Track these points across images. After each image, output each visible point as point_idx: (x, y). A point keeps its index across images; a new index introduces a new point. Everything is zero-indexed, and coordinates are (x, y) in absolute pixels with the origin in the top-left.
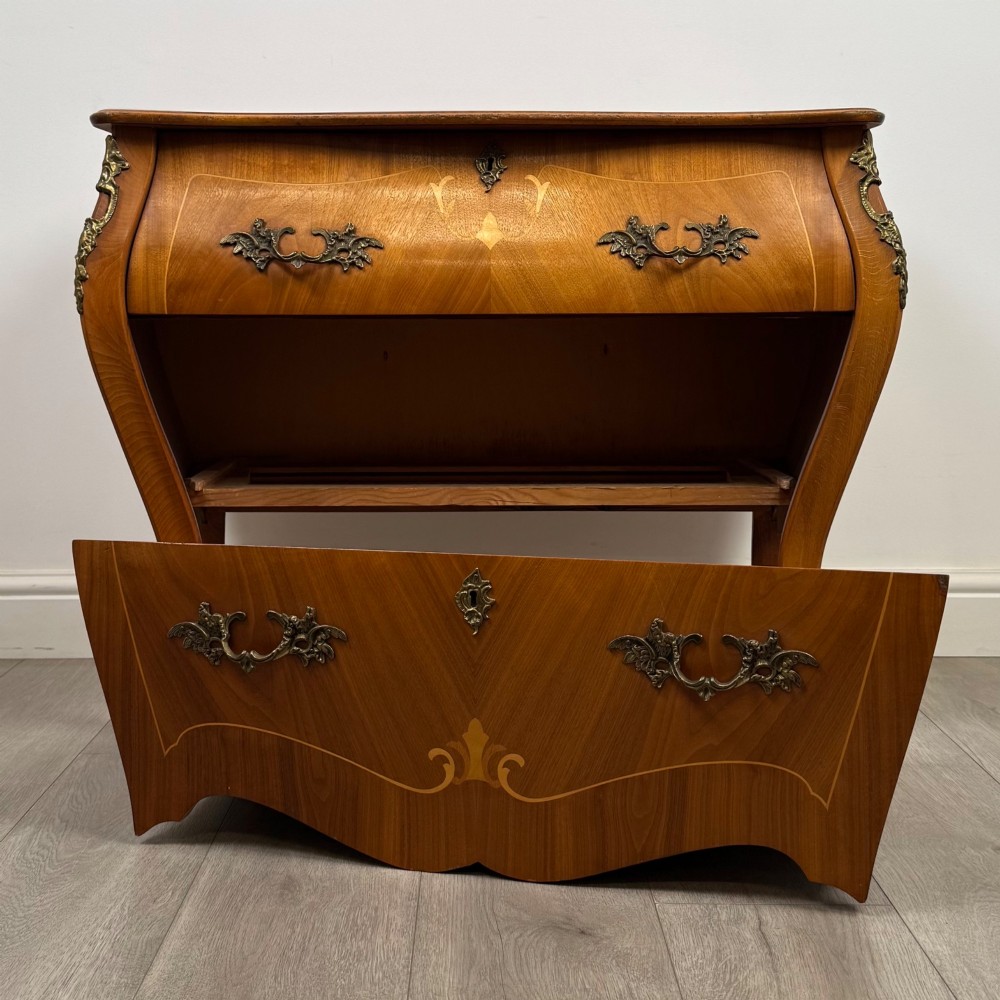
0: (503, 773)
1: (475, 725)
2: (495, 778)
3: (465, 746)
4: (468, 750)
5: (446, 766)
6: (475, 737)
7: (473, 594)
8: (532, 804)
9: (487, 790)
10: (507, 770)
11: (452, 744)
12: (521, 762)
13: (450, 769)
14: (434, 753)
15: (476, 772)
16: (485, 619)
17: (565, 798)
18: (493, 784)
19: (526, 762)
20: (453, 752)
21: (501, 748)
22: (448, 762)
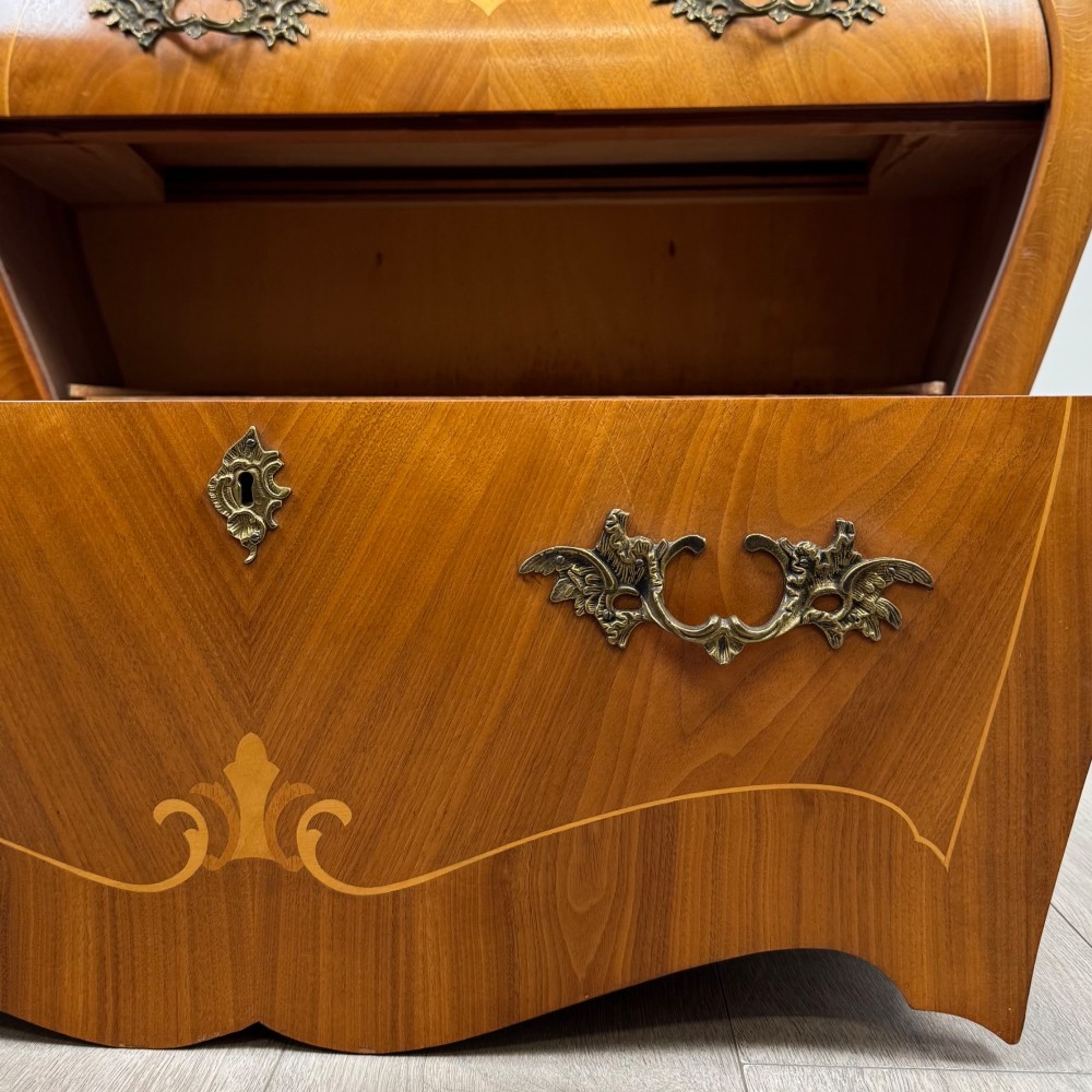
0: (307, 840)
1: (250, 748)
2: (292, 851)
3: (231, 793)
4: (235, 800)
5: (189, 834)
6: (252, 773)
7: (246, 479)
8: (365, 898)
9: (274, 878)
10: (316, 834)
11: (203, 788)
12: (341, 811)
13: (198, 841)
14: (165, 809)
15: (252, 842)
16: (270, 529)
17: (434, 882)
18: (287, 863)
19: (355, 813)
20: (205, 805)
21: (304, 789)
22: (195, 826)
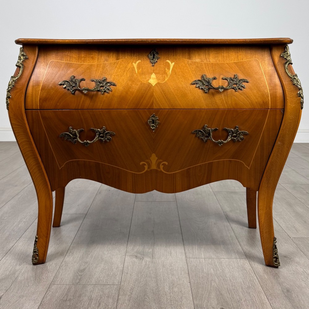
0: (161, 167)
1: (154, 155)
2: (159, 168)
3: (151, 161)
5: (145, 166)
6: (154, 158)
7: (153, 120)
8: (170, 174)
9: (157, 172)
10: (163, 166)
11: (147, 160)
12: (167, 163)
13: (146, 167)
14: (141, 163)
15: (154, 167)
16: (156, 127)
17: (179, 172)
18: (158, 169)
20: (147, 162)
21: (161, 160)
22: (146, 165)
